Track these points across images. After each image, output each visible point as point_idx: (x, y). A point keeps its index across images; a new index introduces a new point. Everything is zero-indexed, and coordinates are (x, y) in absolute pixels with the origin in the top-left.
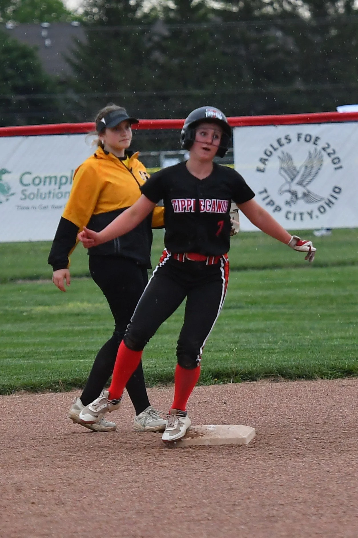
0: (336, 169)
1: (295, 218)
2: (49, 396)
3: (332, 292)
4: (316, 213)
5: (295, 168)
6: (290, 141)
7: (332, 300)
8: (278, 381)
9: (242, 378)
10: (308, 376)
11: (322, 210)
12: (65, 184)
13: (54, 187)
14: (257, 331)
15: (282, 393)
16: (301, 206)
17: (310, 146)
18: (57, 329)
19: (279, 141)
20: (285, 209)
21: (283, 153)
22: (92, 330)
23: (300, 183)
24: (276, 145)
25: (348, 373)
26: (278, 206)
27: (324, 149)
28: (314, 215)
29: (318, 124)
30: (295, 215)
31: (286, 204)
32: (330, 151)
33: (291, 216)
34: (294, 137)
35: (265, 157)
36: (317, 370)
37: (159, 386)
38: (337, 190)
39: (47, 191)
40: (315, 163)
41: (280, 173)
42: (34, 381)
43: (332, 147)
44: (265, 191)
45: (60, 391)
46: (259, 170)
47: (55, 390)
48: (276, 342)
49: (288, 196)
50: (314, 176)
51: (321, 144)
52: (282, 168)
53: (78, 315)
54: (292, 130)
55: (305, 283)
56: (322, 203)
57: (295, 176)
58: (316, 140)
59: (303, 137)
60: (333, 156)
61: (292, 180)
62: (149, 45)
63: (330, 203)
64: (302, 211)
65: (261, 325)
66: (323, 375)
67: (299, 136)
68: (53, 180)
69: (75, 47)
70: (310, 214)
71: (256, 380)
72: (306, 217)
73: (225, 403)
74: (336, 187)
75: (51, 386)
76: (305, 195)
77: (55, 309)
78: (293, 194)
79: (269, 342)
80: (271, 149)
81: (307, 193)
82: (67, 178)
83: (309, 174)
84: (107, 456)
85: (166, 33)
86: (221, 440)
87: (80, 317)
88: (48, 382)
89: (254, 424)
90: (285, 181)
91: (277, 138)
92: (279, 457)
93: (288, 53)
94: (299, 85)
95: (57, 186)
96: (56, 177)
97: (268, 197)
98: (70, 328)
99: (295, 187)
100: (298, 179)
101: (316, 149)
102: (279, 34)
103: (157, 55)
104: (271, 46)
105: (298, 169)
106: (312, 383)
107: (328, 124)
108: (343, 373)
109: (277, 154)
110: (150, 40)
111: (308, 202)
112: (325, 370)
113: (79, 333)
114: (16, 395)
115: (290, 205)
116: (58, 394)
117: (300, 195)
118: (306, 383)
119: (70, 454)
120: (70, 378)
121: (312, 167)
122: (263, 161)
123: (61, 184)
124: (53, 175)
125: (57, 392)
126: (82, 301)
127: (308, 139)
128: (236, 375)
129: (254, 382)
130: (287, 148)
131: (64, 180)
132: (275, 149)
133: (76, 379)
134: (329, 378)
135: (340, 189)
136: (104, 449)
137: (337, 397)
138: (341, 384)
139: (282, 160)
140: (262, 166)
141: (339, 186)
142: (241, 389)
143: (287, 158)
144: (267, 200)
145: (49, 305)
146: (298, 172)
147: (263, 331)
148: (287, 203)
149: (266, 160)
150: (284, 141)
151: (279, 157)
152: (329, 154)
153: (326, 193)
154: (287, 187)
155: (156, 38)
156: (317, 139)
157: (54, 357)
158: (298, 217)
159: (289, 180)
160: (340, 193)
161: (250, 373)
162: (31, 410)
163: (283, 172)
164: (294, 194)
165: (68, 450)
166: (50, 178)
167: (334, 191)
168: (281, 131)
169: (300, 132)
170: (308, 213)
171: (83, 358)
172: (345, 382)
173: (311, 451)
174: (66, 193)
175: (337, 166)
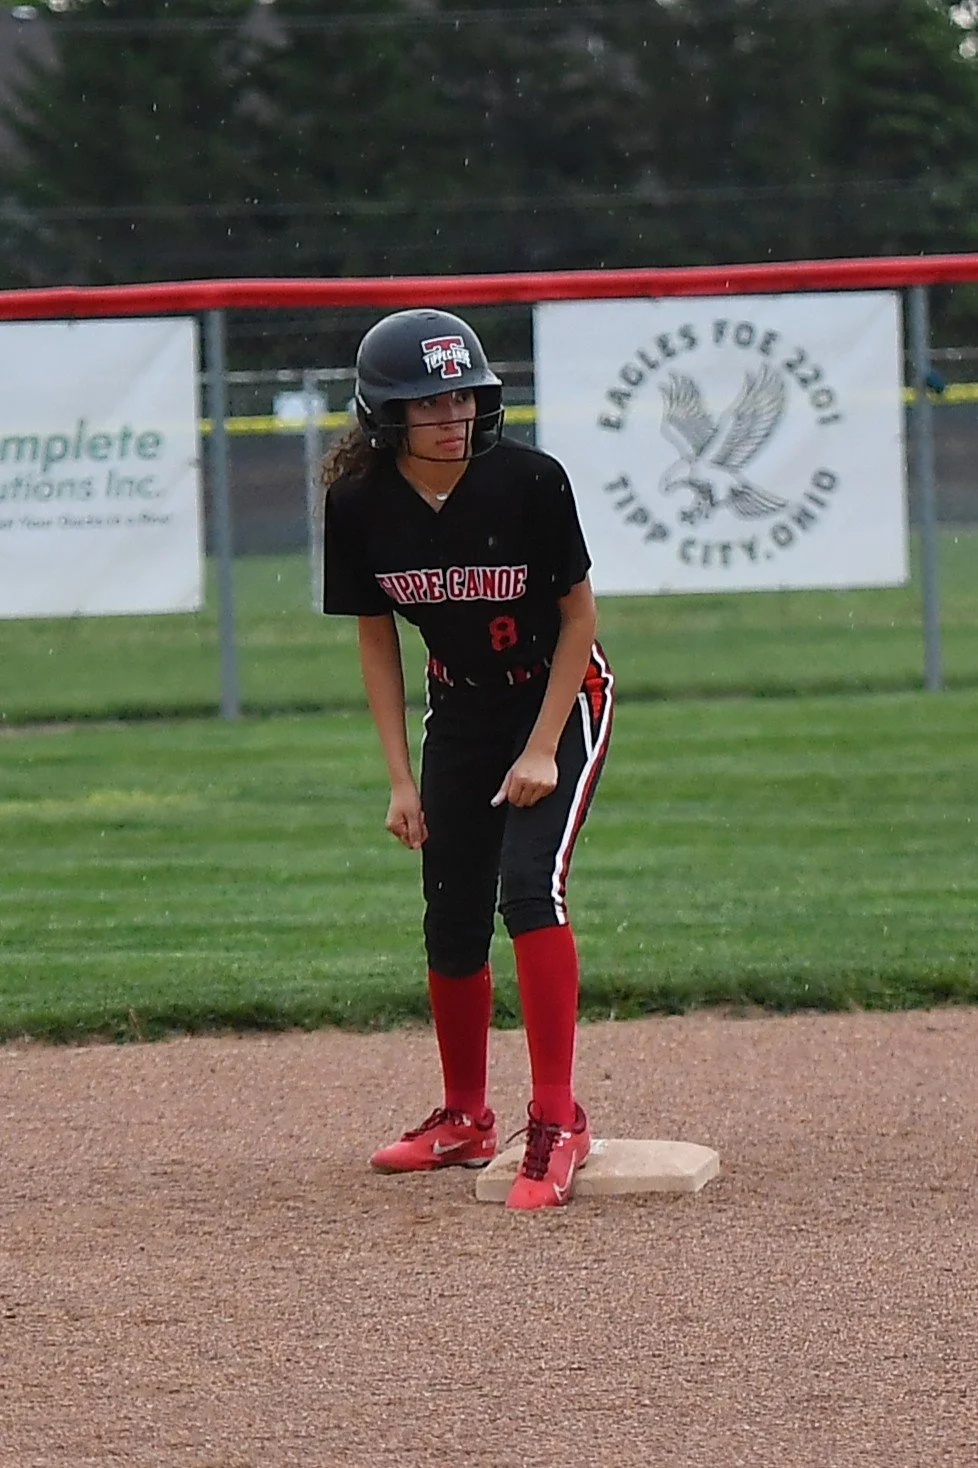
0: (825, 421)
1: (705, 560)
2: (101, 1053)
3: (829, 765)
4: (766, 544)
5: (706, 418)
6: (692, 342)
7: (835, 788)
8: (743, 1017)
9: (641, 1005)
10: (827, 1003)
11: (783, 538)
12: (62, 457)
13: (29, 468)
14: (639, 874)
15: (762, 1048)
16: (724, 524)
17: (752, 359)
18: (69, 865)
19: (663, 343)
20: (680, 532)
21: (674, 377)
22: (169, 869)
23: (722, 462)
24: (655, 354)
25: (940, 993)
26: (660, 527)
27: (790, 366)
28: (760, 550)
29: (771, 296)
30: (707, 549)
31: (684, 519)
32: (806, 370)
33: (696, 553)
34: (704, 332)
35: (624, 387)
36: (853, 985)
37: (407, 1029)
38: (826, 481)
39: (11, 478)
40: (765, 401)
41: (664, 432)
42: (55, 1011)
43: (813, 358)
44: (624, 482)
45: (133, 1039)
46: (607, 424)
47: (118, 1038)
48: (714, 907)
49: (688, 498)
50: (760, 444)
51: (782, 352)
52: (671, 419)
53: (121, 826)
54: (700, 312)
55: (748, 743)
56: (782, 518)
57: (709, 441)
58: (767, 342)
59: (730, 331)
60: (815, 387)
61: (701, 450)
62: (231, 73)
63: (804, 518)
64: (725, 538)
65: (650, 858)
66: (871, 1001)
67: (720, 329)
68: (28, 448)
69: (23, 76)
70: (750, 549)
71: (681, 1013)
72: (738, 555)
73: (608, 1077)
74: (823, 474)
75: (107, 1025)
76: (736, 494)
77: (52, 810)
78: (701, 492)
79: (695, 907)
80: (639, 365)
81: (741, 489)
82: (65, 443)
83: (748, 436)
84: (304, 1223)
85: (280, 41)
86: (624, 1180)
87: (126, 833)
88: (98, 1015)
89: (707, 1136)
90: (678, 457)
91: (658, 332)
92: (794, 1228)
93: (625, 100)
94: (650, 188)
95: (38, 466)
96: (35, 440)
97: (630, 499)
98: (107, 863)
99: (707, 472)
100: (714, 450)
101: (766, 368)
102: (594, 45)
103: (253, 102)
104: (574, 79)
105: (715, 420)
106: (840, 1021)
107: (801, 295)
108: (924, 992)
109: (656, 379)
110: (233, 59)
111: (745, 514)
112: (874, 985)
113: (136, 878)
114: (7, 1050)
115: (692, 523)
116: (129, 1049)
117: (721, 494)
118: (825, 1021)
119: (196, 1217)
120: (160, 1004)
121: (755, 416)
122: (618, 397)
123: (50, 459)
124: (25, 432)
125: (122, 1043)
126: (127, 786)
127: (745, 335)
128: (626, 997)
129: (676, 1018)
130: (686, 362)
131: (58, 448)
132: (653, 366)
133: (175, 1007)
134: (888, 1008)
135: (833, 478)
136: (291, 1203)
137: (920, 1060)
138: (923, 1024)
139: (672, 397)
140: (614, 412)
141: (831, 468)
142: (643, 1038)
143: (686, 392)
144: (630, 509)
145: (35, 797)
146: (716, 431)
147: (660, 874)
148: (687, 517)
149: (628, 395)
150: (676, 342)
151: (663, 390)
152: (804, 381)
153: (795, 491)
154: (684, 473)
155: (251, 55)
156: (771, 337)
157: (92, 944)
158: (716, 556)
159: (690, 450)
160: (834, 490)
161: (665, 992)
162: (59, 1095)
163: (673, 429)
164: (706, 491)
165: (192, 1205)
166: (21, 441)
167: (818, 485)
168: (670, 314)
169: (721, 316)
170: (744, 546)
171: (180, 947)
172: (934, 1017)
173: (881, 1214)
174: (62, 485)
175: (827, 413)
